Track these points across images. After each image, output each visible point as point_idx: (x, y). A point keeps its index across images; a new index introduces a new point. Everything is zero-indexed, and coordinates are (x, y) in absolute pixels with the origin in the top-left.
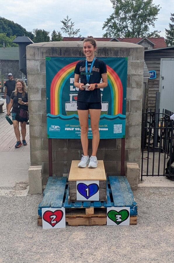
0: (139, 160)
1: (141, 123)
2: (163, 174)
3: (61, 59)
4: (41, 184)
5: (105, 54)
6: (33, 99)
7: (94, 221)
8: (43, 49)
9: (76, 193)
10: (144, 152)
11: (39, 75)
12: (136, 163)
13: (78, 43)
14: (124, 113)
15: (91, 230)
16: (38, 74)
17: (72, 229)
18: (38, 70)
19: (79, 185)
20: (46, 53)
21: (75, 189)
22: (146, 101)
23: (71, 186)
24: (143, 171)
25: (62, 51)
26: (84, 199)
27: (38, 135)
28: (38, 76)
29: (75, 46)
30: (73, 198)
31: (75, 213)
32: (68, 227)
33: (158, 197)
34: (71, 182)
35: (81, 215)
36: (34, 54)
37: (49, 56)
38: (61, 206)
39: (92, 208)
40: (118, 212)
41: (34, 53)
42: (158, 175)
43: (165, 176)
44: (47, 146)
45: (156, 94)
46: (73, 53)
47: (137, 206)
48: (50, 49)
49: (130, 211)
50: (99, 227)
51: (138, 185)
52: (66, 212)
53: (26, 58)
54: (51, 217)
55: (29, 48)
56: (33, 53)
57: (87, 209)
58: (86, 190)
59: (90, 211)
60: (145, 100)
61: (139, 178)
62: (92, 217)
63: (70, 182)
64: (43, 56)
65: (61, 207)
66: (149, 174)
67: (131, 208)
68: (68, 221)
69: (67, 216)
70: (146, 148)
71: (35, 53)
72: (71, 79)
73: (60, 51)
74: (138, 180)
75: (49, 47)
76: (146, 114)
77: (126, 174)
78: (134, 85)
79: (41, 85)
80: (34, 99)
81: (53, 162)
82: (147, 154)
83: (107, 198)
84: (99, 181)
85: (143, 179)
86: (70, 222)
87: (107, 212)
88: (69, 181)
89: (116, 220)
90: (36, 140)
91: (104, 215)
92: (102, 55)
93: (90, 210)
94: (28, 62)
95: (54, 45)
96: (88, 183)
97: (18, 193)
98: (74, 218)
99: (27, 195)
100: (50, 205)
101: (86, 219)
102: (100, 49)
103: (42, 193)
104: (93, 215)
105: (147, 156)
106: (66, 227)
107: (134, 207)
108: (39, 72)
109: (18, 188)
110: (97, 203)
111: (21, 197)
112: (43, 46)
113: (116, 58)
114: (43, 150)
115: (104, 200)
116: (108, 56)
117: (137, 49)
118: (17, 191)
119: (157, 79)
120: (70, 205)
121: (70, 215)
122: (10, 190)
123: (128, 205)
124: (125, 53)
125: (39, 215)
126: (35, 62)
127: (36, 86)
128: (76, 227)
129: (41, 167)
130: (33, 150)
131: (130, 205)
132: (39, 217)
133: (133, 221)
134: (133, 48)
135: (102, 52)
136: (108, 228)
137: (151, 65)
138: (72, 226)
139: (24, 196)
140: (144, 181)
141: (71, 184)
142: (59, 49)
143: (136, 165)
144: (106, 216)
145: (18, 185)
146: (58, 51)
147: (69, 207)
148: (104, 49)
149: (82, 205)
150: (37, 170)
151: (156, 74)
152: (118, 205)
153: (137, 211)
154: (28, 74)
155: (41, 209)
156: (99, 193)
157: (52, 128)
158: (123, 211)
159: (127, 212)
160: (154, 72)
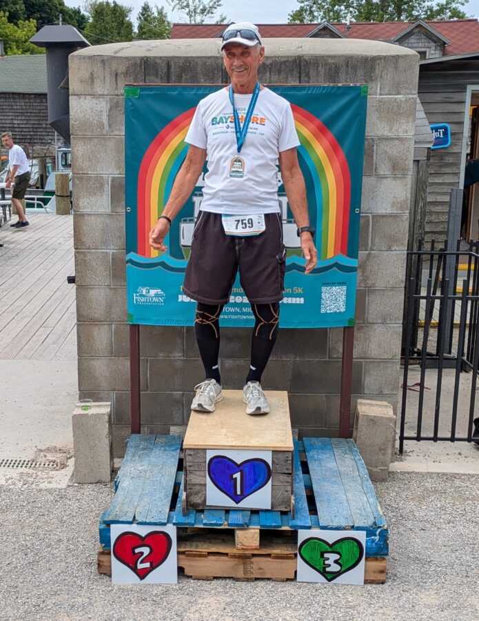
0: (394, 392)
1: (402, 281)
2: (466, 436)
3: (168, 93)
4: (108, 454)
5: (300, 77)
6: (88, 210)
7: (260, 569)
8: (118, 64)
9: (205, 485)
10: (410, 367)
11: (105, 139)
12: (385, 401)
14: (353, 254)
15: (250, 592)
16: (102, 137)
17: (196, 587)
18: (101, 125)
19: (215, 460)
20: (126, 74)
21: (202, 473)
22: (419, 217)
23: (190, 464)
24: (405, 425)
25: (172, 70)
26: (228, 502)
27: (101, 314)
28: (103, 142)
29: (210, 55)
30: (197, 500)
31: (205, 541)
32: (185, 581)
33: (449, 503)
34: (192, 453)
35: (222, 550)
36: (92, 79)
37: (135, 84)
38: (166, 521)
39: (253, 531)
40: (331, 543)
41: (91, 73)
42: (453, 439)
43: (473, 443)
44: (126, 344)
45: (451, 194)
46: (206, 74)
47: (386, 530)
48: (138, 61)
49: (367, 542)
50: (273, 587)
51: (391, 465)
52: (181, 540)
53: (68, 89)
54: (137, 551)
55: (76, 61)
56: (87, 75)
57: (239, 533)
58: (234, 476)
59: (249, 538)
60: (415, 211)
61: (393, 446)
62: (254, 555)
63: (188, 452)
64: (117, 83)
65: (164, 524)
66: (423, 435)
67: (370, 532)
68: (185, 564)
69: (182, 550)
70: (415, 355)
71: (95, 76)
73: (165, 70)
74: (389, 451)
75: (135, 58)
76: (419, 255)
77: (354, 434)
78: (384, 169)
79: (110, 167)
81: (141, 392)
82: (420, 373)
83: (293, 501)
84: (273, 451)
85: (405, 448)
86: (191, 566)
87: (299, 542)
88: (186, 449)
89: (324, 568)
90: (97, 328)
91: (289, 553)
92: (290, 79)
93: (249, 535)
94: (73, 102)
95: (149, 50)
96: (239, 458)
97: (42, 479)
98: (201, 556)
99: (69, 486)
100: (134, 517)
101: (237, 560)
102: (285, 63)
103: (111, 481)
104: (256, 549)
105: (419, 382)
106: (179, 583)
107: (379, 530)
108: (104, 132)
109: (42, 465)
110: (269, 515)
111: (50, 491)
112: (116, 55)
113: (333, 88)
114: (115, 356)
115: (286, 508)
116: (308, 82)
117: (396, 58)
118: (39, 473)
119: (455, 150)
120: (190, 519)
121: (191, 546)
122: (20, 470)
123: (361, 525)
124: (360, 73)
125: (103, 545)
126: (93, 100)
127: (96, 173)
128: (209, 582)
129: (106, 405)
130: (86, 355)
131: (366, 525)
132: (101, 550)
133: (374, 572)
134: (385, 57)
135: (292, 71)
136: (299, 588)
137: (438, 105)
138: (195, 579)
139: (59, 487)
140: (407, 455)
141: (190, 457)
142: (164, 64)
143: (386, 406)
144: (296, 555)
145: (42, 454)
146: (159, 70)
147: (188, 524)
148: (298, 61)
149: (225, 520)
150: (97, 414)
151: (452, 134)
152: (331, 524)
153: (387, 544)
154: (74, 138)
155: (110, 527)
156: (272, 486)
157: (142, 295)
158: (346, 542)
159: (356, 544)
160: (446, 129)
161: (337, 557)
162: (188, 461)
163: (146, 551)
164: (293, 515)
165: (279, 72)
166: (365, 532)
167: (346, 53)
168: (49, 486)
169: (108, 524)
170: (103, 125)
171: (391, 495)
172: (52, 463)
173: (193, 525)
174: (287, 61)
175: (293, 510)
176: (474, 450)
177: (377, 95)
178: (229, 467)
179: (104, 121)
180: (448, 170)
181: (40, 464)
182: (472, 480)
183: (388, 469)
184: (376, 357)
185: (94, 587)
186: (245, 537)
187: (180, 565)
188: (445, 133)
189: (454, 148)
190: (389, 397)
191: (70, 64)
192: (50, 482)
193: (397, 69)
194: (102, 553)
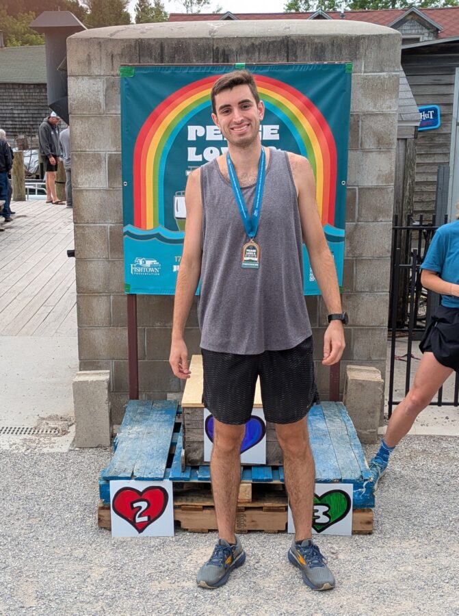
0: (382, 358)
1: (388, 251)
2: (452, 401)
3: (162, 72)
4: (108, 423)
5: (288, 56)
6: (86, 186)
7: (253, 521)
8: (113, 46)
9: (203, 442)
10: (397, 339)
11: (101, 118)
12: (374, 366)
13: (212, 25)
14: (339, 225)
16: (100, 116)
17: (191, 539)
18: (98, 105)
20: (122, 55)
21: (199, 431)
22: (407, 193)
23: (188, 422)
24: (394, 393)
25: (166, 51)
27: (100, 286)
28: (100, 120)
29: (201, 36)
30: (195, 456)
31: (200, 497)
32: (181, 535)
34: (189, 411)
36: (89, 60)
37: (130, 64)
38: (162, 476)
39: (246, 485)
40: (320, 496)
41: (88, 55)
42: (439, 403)
44: (124, 314)
46: (198, 55)
48: (133, 43)
49: (354, 494)
50: (265, 538)
51: (379, 428)
52: (176, 495)
53: (66, 71)
54: (135, 505)
55: (74, 43)
56: (85, 57)
59: (242, 492)
60: (404, 188)
61: (382, 410)
62: (247, 509)
63: (185, 411)
64: (113, 65)
65: (161, 479)
67: (357, 485)
68: (182, 517)
69: (178, 504)
71: (92, 57)
72: (189, 127)
73: (159, 51)
74: (378, 415)
75: (129, 40)
76: (408, 230)
77: (344, 397)
78: (369, 144)
79: (107, 145)
80: (88, 186)
81: (139, 361)
86: (187, 519)
88: (184, 408)
90: (96, 299)
91: (279, 505)
92: (278, 59)
94: (71, 83)
95: (142, 33)
97: (45, 444)
98: (196, 509)
99: (70, 450)
100: (133, 473)
102: (273, 43)
103: (111, 445)
105: (407, 353)
106: (175, 535)
107: (366, 483)
108: (101, 111)
109: (44, 432)
110: (261, 469)
111: (52, 455)
112: (113, 37)
113: (319, 65)
114: (113, 326)
115: (280, 462)
116: (296, 61)
117: (379, 37)
118: (42, 439)
119: (444, 131)
120: (187, 475)
121: (187, 500)
122: (23, 436)
123: (349, 477)
124: (345, 52)
125: (103, 500)
126: (91, 81)
127: (93, 150)
128: (204, 534)
129: (106, 373)
130: (86, 326)
131: (353, 478)
132: (102, 505)
133: (361, 523)
134: (369, 36)
135: (279, 51)
136: (290, 539)
137: (427, 88)
138: (190, 532)
139: (61, 451)
141: (188, 416)
142: (157, 46)
143: (374, 371)
144: (286, 508)
145: (44, 422)
146: (153, 51)
147: (184, 479)
148: (286, 42)
150: (97, 381)
151: (441, 116)
152: (320, 477)
153: (374, 496)
154: (73, 117)
155: (109, 483)
156: (267, 441)
157: (138, 266)
158: (334, 494)
159: (343, 496)
160: (435, 110)
161: (327, 509)
162: (186, 419)
163: (144, 505)
165: (268, 52)
166: (352, 485)
167: (332, 32)
168: (51, 450)
169: (107, 480)
170: (100, 104)
172: (54, 430)
173: (189, 479)
174: (275, 42)
177: (361, 72)
179: (101, 101)
180: (438, 151)
181: (42, 431)
183: (377, 432)
184: (364, 325)
187: (177, 519)
188: (435, 115)
189: (444, 129)
190: (378, 363)
191: (68, 47)
192: (52, 447)
193: (380, 47)
194: (102, 508)
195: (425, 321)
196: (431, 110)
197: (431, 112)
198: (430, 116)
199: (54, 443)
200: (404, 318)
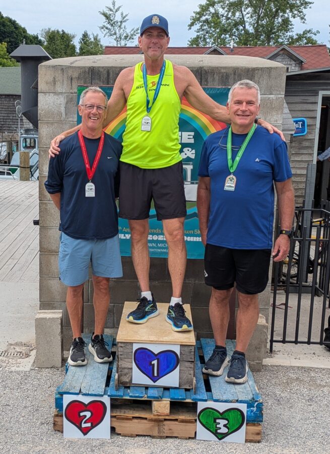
0: (266, 307)
2: (319, 341)
4: (61, 350)
7: (170, 429)
8: (73, 72)
9: (131, 369)
10: (277, 292)
11: (62, 123)
15: (163, 446)
16: (60, 122)
17: (124, 442)
18: (60, 114)
20: (78, 78)
21: (129, 360)
23: (121, 353)
24: (274, 333)
25: (111, 76)
26: (147, 381)
28: (61, 126)
30: (125, 379)
31: (131, 410)
32: (116, 437)
33: (306, 388)
35: (143, 415)
36: (54, 82)
37: (85, 85)
38: (103, 394)
39: (165, 402)
40: (221, 412)
41: (54, 78)
42: (309, 343)
43: (323, 346)
48: (87, 70)
49: (247, 411)
50: (179, 443)
51: (264, 360)
52: (113, 406)
53: (37, 89)
54: (82, 414)
55: (44, 69)
56: (52, 79)
57: (155, 404)
58: (153, 363)
59: (162, 407)
61: (266, 346)
62: (165, 420)
63: (120, 345)
64: (72, 85)
65: (102, 396)
66: (287, 339)
67: (250, 405)
68: (116, 424)
69: (114, 414)
70: (281, 284)
71: (57, 79)
73: (106, 76)
74: (263, 350)
75: (84, 67)
82: (285, 296)
83: (194, 381)
84: (181, 345)
85: (274, 348)
86: (120, 426)
87: (199, 411)
88: (118, 342)
90: (53, 257)
91: (191, 418)
93: (161, 405)
94: (41, 97)
95: (94, 62)
96: (156, 349)
97: (13, 364)
98: (127, 419)
99: (32, 369)
100: (80, 390)
101: (153, 422)
103: (62, 367)
104: (167, 415)
105: (285, 302)
106: (111, 438)
107: (256, 403)
108: (62, 119)
109: (12, 355)
110: (176, 391)
111: (18, 373)
112: (72, 65)
113: (224, 90)
115: (189, 386)
116: (207, 85)
117: (270, 69)
118: (10, 360)
119: (310, 137)
120: (121, 393)
121: (121, 412)
123: (243, 399)
125: (58, 409)
126: (55, 96)
128: (133, 438)
129: (59, 312)
130: (45, 276)
131: (247, 399)
132: (56, 413)
133: (253, 434)
134: (262, 68)
136: (198, 444)
137: (297, 105)
138: (123, 436)
139: (25, 370)
140: (276, 354)
141: (121, 348)
142: (105, 72)
143: (261, 317)
144: (196, 420)
145: (12, 347)
146: (102, 76)
147: (118, 396)
148: (200, 71)
149: (146, 394)
150: (53, 318)
151: (308, 126)
152: (222, 398)
153: (262, 414)
154: (41, 123)
155: (63, 396)
156: (180, 370)
158: (232, 411)
159: (239, 413)
160: (304, 122)
161: (226, 422)
162: (120, 351)
163: (88, 414)
164: (195, 392)
166: (246, 405)
167: (234, 65)
168: (18, 369)
169: (62, 394)
170: (61, 114)
171: (264, 381)
172: (19, 354)
173: (122, 396)
175: (195, 388)
176: (324, 351)
178: (149, 356)
179: (62, 111)
180: (305, 151)
182: (323, 372)
183: (262, 363)
185: (51, 439)
186: (160, 406)
187: (113, 426)
188: (303, 125)
190: (263, 311)
191: (39, 71)
192: (18, 367)
193: (270, 77)
194: (57, 416)
195: (295, 279)
196: (300, 121)
197: (300, 123)
198: (299, 126)
199: (20, 364)
200: (279, 276)
